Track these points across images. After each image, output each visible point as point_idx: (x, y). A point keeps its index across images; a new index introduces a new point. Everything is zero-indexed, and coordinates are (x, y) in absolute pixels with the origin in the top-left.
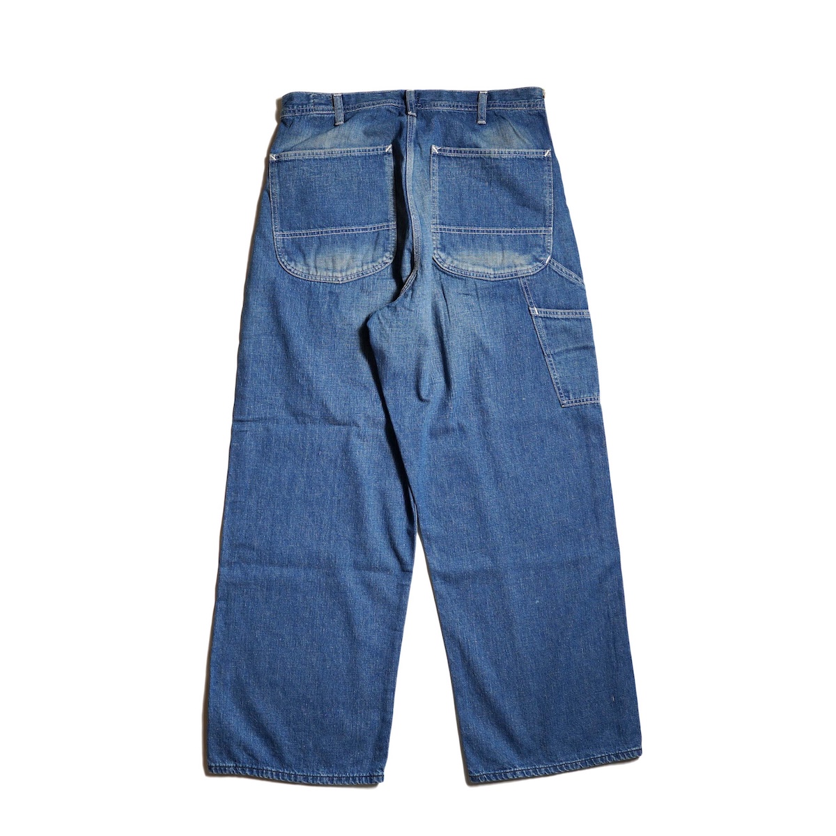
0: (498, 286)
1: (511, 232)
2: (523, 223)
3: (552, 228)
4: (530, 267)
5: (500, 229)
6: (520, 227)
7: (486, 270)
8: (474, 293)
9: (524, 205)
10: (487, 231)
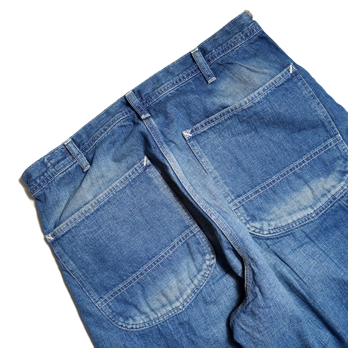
0: (325, 220)
1: (304, 162)
2: (309, 146)
3: (339, 135)
4: (343, 183)
5: (291, 166)
6: (309, 152)
7: (305, 213)
8: (307, 240)
9: (300, 131)
10: (282, 176)
